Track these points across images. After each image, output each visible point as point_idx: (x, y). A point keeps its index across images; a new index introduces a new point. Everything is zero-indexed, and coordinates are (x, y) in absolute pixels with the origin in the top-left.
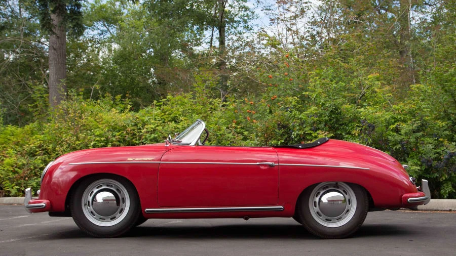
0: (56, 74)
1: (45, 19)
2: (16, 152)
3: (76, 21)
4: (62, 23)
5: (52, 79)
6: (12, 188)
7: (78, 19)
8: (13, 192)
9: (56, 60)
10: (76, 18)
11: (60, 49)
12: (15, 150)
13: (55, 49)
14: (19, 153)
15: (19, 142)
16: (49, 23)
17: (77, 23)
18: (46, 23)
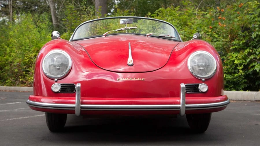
5: (97, 4)
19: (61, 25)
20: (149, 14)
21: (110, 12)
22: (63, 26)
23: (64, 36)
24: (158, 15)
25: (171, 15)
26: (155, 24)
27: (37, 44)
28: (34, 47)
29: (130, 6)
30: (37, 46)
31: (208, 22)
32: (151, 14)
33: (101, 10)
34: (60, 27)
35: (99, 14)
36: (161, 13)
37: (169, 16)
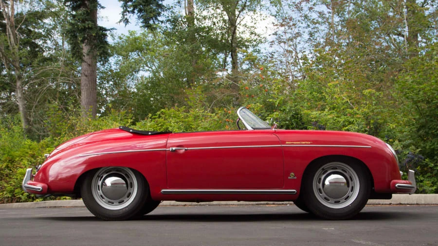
0: (87, 98)
1: (75, 49)
2: (30, 163)
3: (102, 49)
4: (90, 52)
5: (84, 102)
6: (22, 195)
7: (104, 48)
8: (23, 198)
9: (87, 86)
10: (102, 47)
11: (91, 76)
12: (30, 162)
13: (86, 76)
14: (33, 164)
15: (34, 154)
16: (79, 52)
17: (103, 51)
18: (76, 52)
19: (34, 129)
20: (150, 115)
21: (99, 112)
22: (36, 131)
23: (45, 142)
24: (160, 117)
25: (175, 117)
26: (156, 127)
27: (9, 152)
28: (6, 155)
29: (128, 105)
30: (10, 154)
31: (216, 125)
32: (152, 116)
33: (92, 110)
34: (32, 131)
35: (90, 115)
36: (163, 114)
37: (172, 117)
